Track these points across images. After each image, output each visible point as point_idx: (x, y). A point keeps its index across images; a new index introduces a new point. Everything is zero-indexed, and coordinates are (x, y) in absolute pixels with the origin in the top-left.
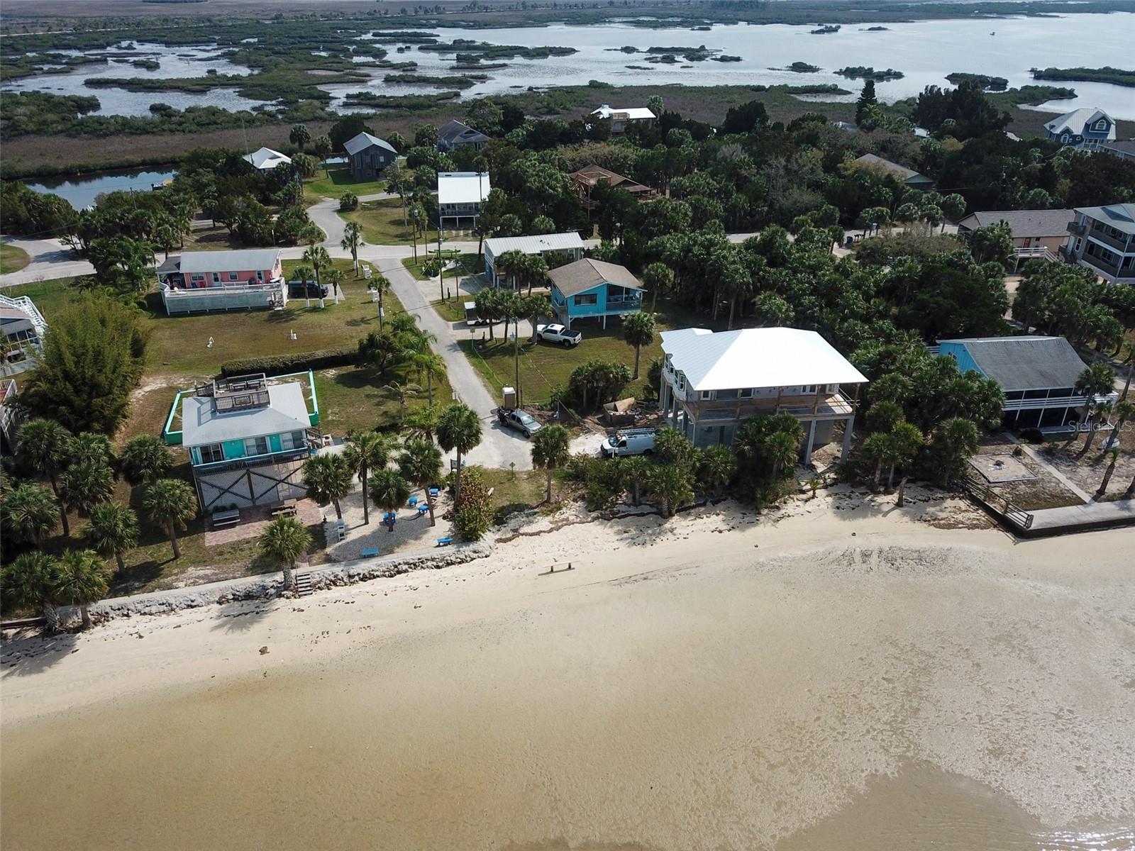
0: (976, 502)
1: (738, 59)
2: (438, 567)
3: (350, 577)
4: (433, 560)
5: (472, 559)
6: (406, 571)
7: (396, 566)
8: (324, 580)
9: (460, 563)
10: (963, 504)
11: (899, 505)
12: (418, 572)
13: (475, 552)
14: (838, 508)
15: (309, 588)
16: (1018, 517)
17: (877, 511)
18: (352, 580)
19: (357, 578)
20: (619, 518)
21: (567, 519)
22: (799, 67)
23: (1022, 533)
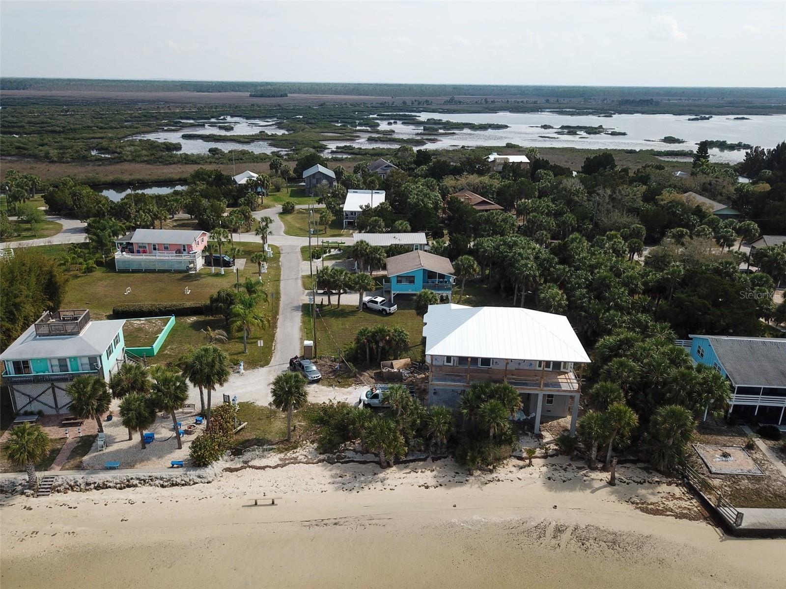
0: (692, 491)
1: (624, 134)
2: (163, 486)
3: (88, 484)
4: (162, 479)
6: (136, 486)
7: (128, 481)
8: (65, 484)
9: (183, 485)
10: (677, 491)
11: (611, 483)
12: (146, 488)
13: (199, 477)
14: (549, 479)
15: (48, 490)
16: (729, 513)
17: (586, 485)
18: (88, 488)
19: (92, 486)
20: (342, 463)
21: (295, 459)
22: (669, 140)
23: (731, 530)
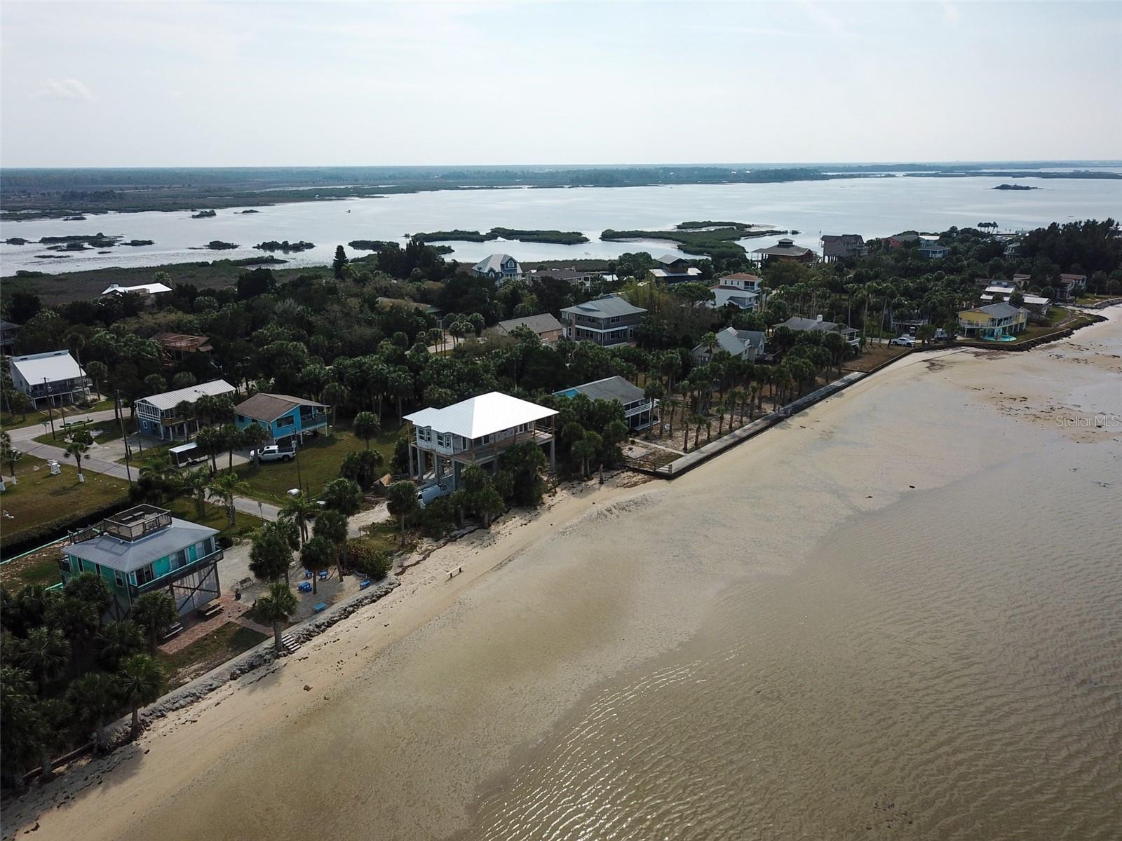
1: (150, 243)
3: (317, 626)
4: (366, 598)
5: (392, 590)
6: (353, 612)
7: (345, 610)
8: (301, 636)
9: (385, 595)
10: (630, 473)
11: (601, 483)
12: (362, 610)
13: (390, 584)
14: (573, 494)
15: (295, 645)
16: (664, 469)
18: (322, 629)
20: (460, 537)
21: (427, 550)
22: (216, 245)
